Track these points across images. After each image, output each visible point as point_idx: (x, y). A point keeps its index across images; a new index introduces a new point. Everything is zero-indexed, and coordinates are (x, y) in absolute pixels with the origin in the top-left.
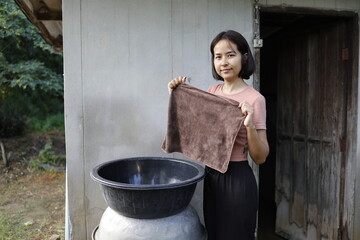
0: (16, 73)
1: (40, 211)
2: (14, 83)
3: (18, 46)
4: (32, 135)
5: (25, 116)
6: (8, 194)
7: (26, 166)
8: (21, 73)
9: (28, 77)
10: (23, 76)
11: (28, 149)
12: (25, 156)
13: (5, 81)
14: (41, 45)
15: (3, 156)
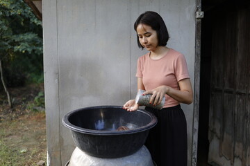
0: (18, 42)
1: (32, 142)
2: (17, 48)
3: (22, 23)
4: (31, 86)
5: (26, 73)
6: (11, 128)
7: (25, 108)
8: (21, 42)
9: (27, 44)
10: (22, 44)
11: (27, 95)
12: (24, 101)
13: (9, 47)
14: (36, 21)
15: (9, 101)
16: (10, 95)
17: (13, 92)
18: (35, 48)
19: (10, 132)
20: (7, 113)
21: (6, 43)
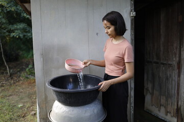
0: (13, 30)
1: (27, 99)
2: (12, 34)
3: (15, 15)
4: (23, 60)
5: (19, 51)
6: (11, 91)
7: (19, 77)
8: (15, 30)
9: (19, 31)
11: (21, 67)
12: (19, 71)
13: (7, 34)
14: (25, 15)
15: (8, 72)
16: (9, 68)
17: (10, 66)
18: (25, 34)
19: (10, 93)
20: (7, 80)
21: (5, 31)
